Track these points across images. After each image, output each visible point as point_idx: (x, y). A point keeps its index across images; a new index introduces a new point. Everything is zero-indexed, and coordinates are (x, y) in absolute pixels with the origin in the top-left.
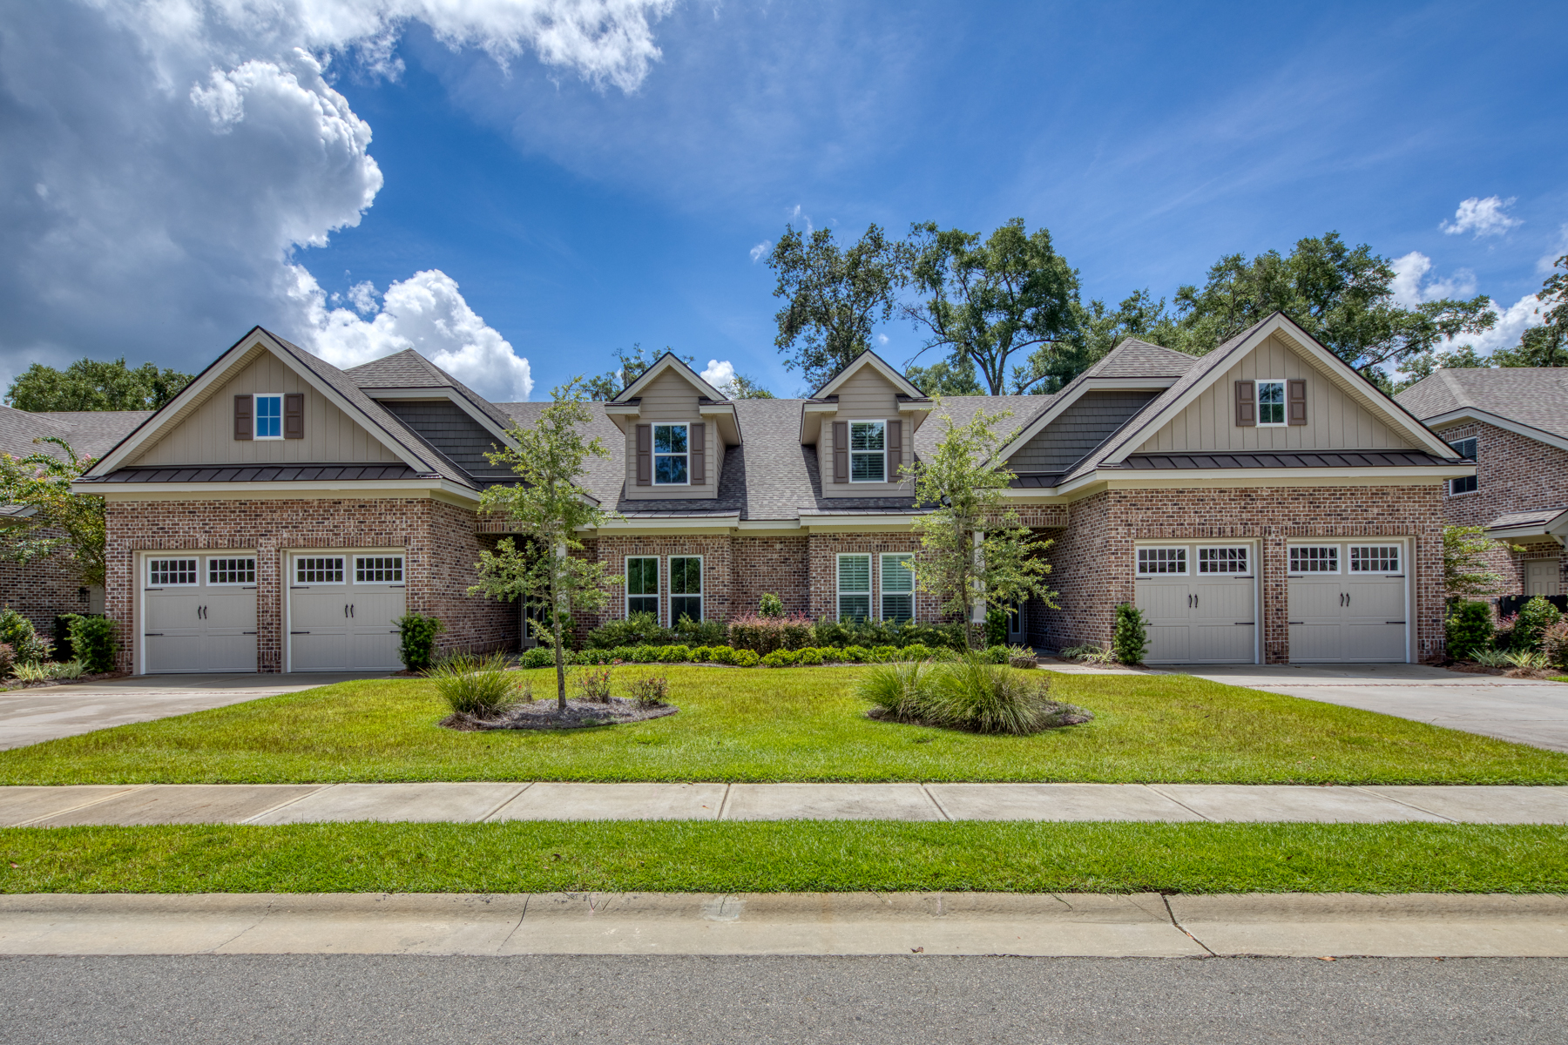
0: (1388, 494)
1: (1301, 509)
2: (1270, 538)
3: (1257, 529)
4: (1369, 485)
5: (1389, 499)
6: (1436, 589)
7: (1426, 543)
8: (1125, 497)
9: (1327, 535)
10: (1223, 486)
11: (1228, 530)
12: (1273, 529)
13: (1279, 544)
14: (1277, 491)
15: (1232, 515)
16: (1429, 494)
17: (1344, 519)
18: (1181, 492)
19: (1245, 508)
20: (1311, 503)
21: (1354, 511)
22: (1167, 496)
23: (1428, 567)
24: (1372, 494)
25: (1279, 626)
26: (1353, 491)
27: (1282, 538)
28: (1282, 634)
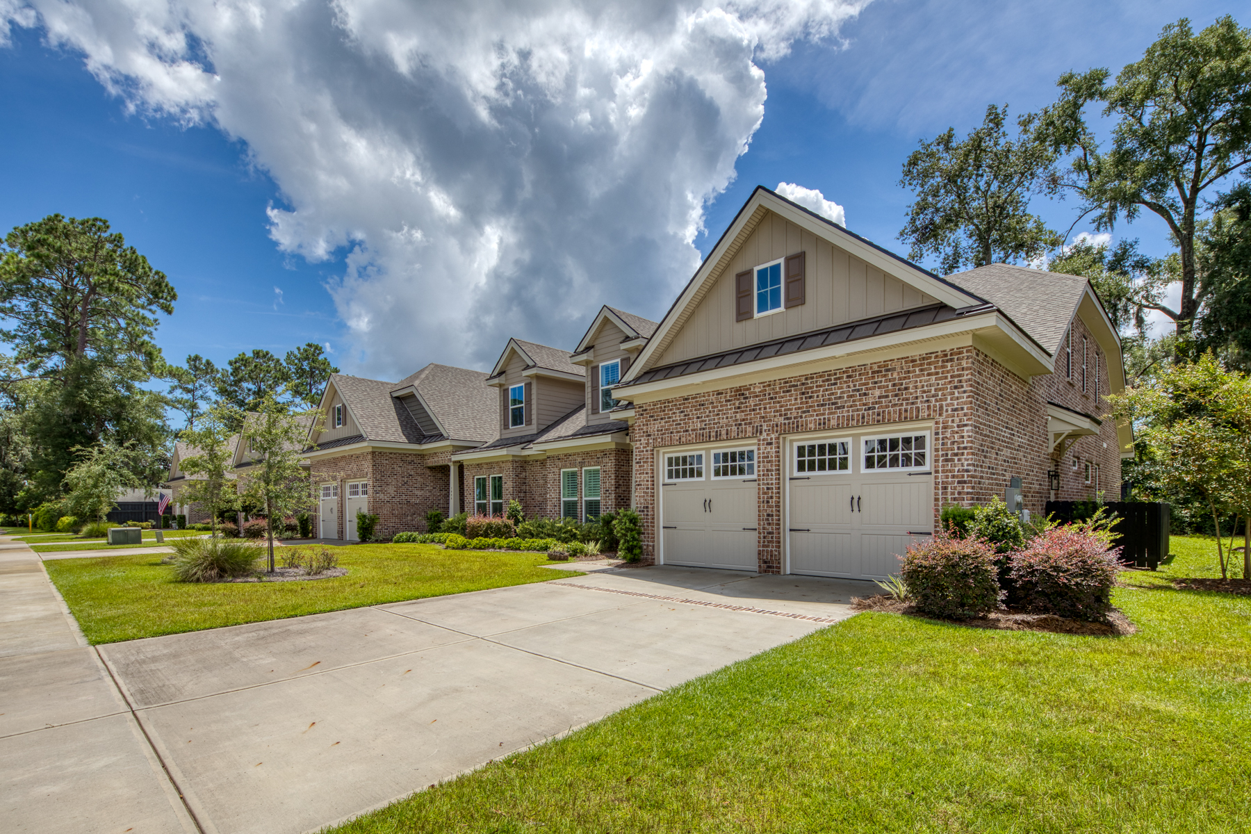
0: (894, 369)
1: (792, 401)
2: (762, 438)
3: (749, 429)
4: (868, 362)
5: (895, 375)
6: (959, 489)
7: (944, 428)
8: (646, 410)
9: (820, 430)
10: (720, 388)
11: (724, 432)
12: (765, 428)
13: (770, 444)
14: (769, 385)
15: (727, 417)
16: (952, 360)
17: (839, 408)
18: (686, 399)
19: (739, 408)
20: (803, 394)
21: (851, 396)
22: (676, 405)
23: (947, 460)
24: (873, 373)
25: (769, 533)
26: (850, 373)
27: (773, 436)
28: (772, 542)
